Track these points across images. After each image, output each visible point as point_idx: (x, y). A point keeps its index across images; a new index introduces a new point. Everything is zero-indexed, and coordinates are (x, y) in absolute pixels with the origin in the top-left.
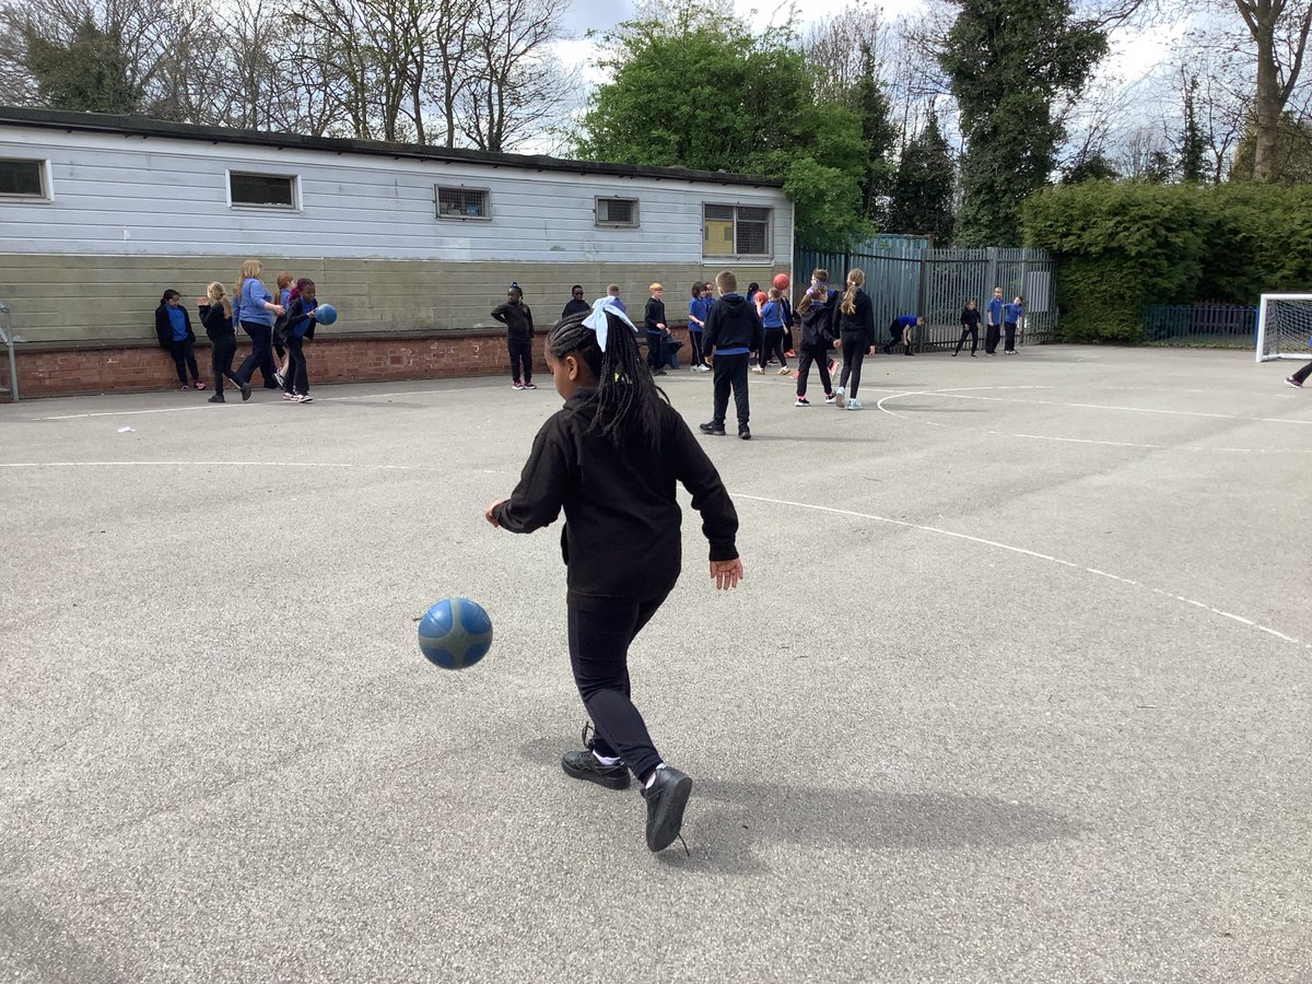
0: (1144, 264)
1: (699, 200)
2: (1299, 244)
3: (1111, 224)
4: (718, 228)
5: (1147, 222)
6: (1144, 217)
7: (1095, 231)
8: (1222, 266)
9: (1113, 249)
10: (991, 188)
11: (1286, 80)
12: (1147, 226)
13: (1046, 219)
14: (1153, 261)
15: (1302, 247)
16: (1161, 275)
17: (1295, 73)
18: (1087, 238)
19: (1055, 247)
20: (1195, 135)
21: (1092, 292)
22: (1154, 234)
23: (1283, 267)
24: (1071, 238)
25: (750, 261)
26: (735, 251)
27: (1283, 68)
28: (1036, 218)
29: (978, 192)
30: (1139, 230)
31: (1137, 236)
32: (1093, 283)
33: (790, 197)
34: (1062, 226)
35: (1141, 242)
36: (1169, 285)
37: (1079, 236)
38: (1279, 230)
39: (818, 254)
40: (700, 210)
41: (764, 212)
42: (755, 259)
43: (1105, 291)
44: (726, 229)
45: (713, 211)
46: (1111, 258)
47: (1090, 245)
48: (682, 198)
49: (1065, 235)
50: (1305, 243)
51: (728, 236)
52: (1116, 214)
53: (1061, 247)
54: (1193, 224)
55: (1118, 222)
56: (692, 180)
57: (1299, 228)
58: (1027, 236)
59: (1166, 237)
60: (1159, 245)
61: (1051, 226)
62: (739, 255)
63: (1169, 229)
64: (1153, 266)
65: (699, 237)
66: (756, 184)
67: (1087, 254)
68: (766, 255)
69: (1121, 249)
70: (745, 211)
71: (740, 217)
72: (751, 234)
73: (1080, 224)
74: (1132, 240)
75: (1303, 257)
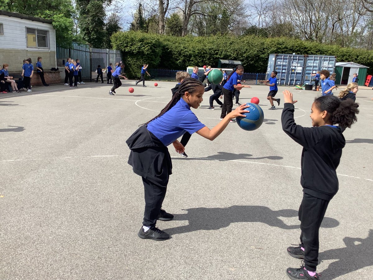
0: (149, 57)
1: (24, 26)
2: (183, 53)
3: (140, 44)
4: (31, 36)
5: (150, 45)
6: (148, 43)
7: (135, 46)
8: (164, 58)
9: (140, 52)
10: (88, 29)
12: (149, 46)
13: (120, 41)
14: (151, 57)
15: (184, 54)
16: (153, 60)
17: (168, 5)
18: (133, 48)
19: (123, 50)
20: (141, 19)
21: (134, 64)
22: (151, 48)
23: (179, 59)
24: (128, 48)
25: (42, 49)
26: (37, 45)
27: (165, 4)
28: (117, 41)
29: (84, 30)
30: (147, 47)
31: (147, 48)
32: (135, 62)
33: (54, 27)
34: (125, 44)
35: (148, 50)
36: (155, 63)
37: (130, 47)
38: (178, 49)
39: (61, 48)
40: (25, 29)
41: (46, 32)
42: (44, 49)
43: (138, 64)
44: (34, 37)
45: (30, 31)
46: (139, 55)
47: (134, 50)
48: (18, 25)
49: (127, 46)
50: (185, 53)
51: (34, 40)
52: (140, 42)
53: (125, 50)
54: (159, 46)
55: (141, 44)
56: (22, 18)
57: (183, 49)
58: (114, 46)
59: (154, 49)
60: (152, 52)
61: (122, 43)
62: (39, 47)
63: (155, 47)
64: (151, 58)
65: (25, 40)
66: (43, 22)
67: (133, 53)
68: (47, 48)
69: (143, 52)
70: (40, 31)
71: (38, 33)
72: (42, 39)
73: (130, 43)
74: (146, 49)
75: (184, 57)
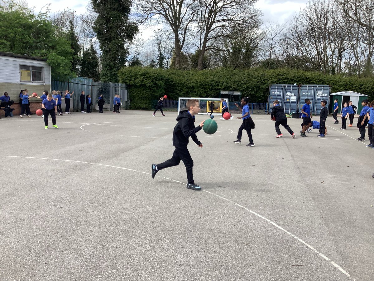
0: (151, 89)
1: (18, 63)
2: (186, 85)
3: (142, 78)
4: (25, 72)
5: (151, 78)
6: (150, 77)
7: (138, 80)
8: (169, 90)
9: (143, 85)
10: (110, 66)
11: (182, 44)
12: (151, 79)
13: (125, 75)
14: (153, 88)
15: (187, 86)
16: (155, 92)
17: (183, 42)
18: (136, 81)
19: (128, 83)
20: (161, 56)
21: (138, 96)
22: (153, 81)
23: (183, 91)
24: (132, 81)
25: (36, 83)
26: (31, 80)
27: (181, 41)
28: (122, 75)
29: (106, 67)
30: (149, 80)
31: (149, 81)
32: (138, 94)
33: (49, 64)
34: (129, 78)
35: (150, 83)
36: (157, 95)
37: (134, 81)
38: (182, 81)
39: (59, 82)
40: (19, 66)
41: (41, 68)
42: (38, 82)
43: (142, 96)
44: (28, 73)
45: (23, 67)
46: (142, 87)
47: (137, 83)
48: (12, 62)
49: (130, 80)
50: (188, 85)
51: (29, 75)
52: (143, 76)
53: (129, 83)
54: (162, 79)
55: (144, 78)
56: (15, 57)
57: (186, 81)
58: (120, 80)
59: (156, 82)
60: (154, 84)
61: (126, 78)
62: (33, 81)
63: (156, 80)
64: (153, 90)
65: (19, 75)
66: (38, 60)
67: (136, 86)
68: (42, 82)
69: (145, 85)
70: (34, 68)
71: (32, 69)
72: (37, 74)
73: (134, 77)
74: (147, 82)
75: (187, 89)
